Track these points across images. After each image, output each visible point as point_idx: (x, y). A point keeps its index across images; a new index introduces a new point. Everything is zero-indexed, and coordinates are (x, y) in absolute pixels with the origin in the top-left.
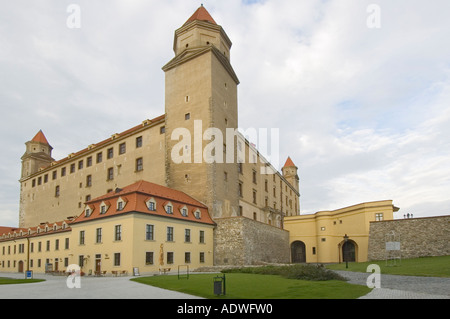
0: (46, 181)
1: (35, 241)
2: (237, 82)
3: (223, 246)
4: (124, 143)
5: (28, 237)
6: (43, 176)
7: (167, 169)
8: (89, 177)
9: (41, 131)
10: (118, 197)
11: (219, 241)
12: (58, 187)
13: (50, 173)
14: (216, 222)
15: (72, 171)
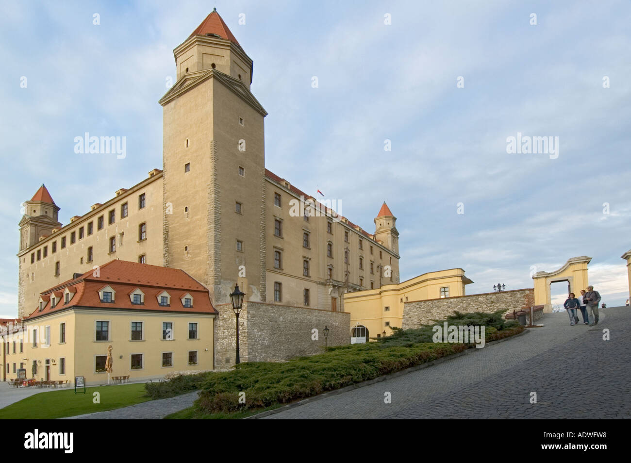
0: (45, 255)
2: (263, 113)
4: (126, 204)
6: (42, 248)
7: (166, 239)
8: (90, 249)
9: (44, 186)
10: (66, 287)
12: (58, 263)
13: (50, 245)
14: (218, 309)
15: (73, 241)
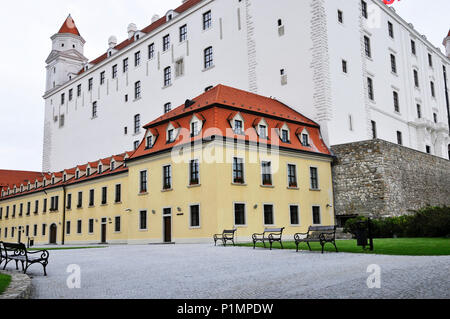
0: (79, 95)
1: (73, 191)
3: (350, 195)
5: (64, 186)
6: (74, 87)
8: (137, 84)
10: (190, 114)
11: (342, 185)
12: (95, 103)
13: (84, 83)
15: (114, 76)
